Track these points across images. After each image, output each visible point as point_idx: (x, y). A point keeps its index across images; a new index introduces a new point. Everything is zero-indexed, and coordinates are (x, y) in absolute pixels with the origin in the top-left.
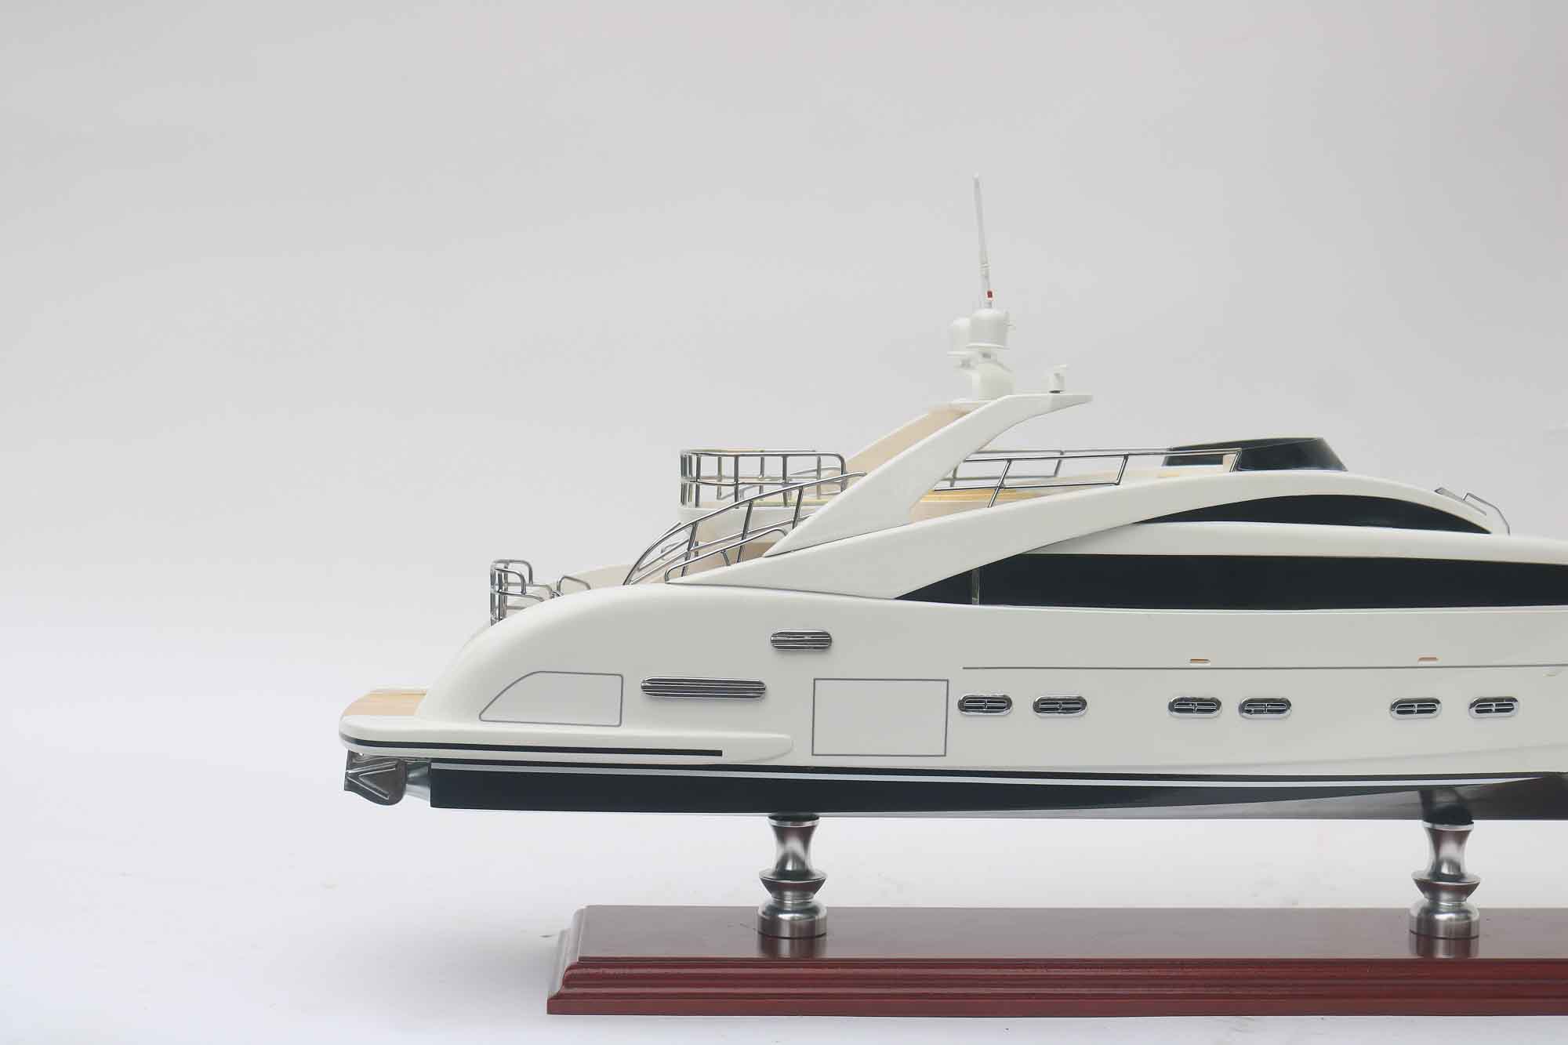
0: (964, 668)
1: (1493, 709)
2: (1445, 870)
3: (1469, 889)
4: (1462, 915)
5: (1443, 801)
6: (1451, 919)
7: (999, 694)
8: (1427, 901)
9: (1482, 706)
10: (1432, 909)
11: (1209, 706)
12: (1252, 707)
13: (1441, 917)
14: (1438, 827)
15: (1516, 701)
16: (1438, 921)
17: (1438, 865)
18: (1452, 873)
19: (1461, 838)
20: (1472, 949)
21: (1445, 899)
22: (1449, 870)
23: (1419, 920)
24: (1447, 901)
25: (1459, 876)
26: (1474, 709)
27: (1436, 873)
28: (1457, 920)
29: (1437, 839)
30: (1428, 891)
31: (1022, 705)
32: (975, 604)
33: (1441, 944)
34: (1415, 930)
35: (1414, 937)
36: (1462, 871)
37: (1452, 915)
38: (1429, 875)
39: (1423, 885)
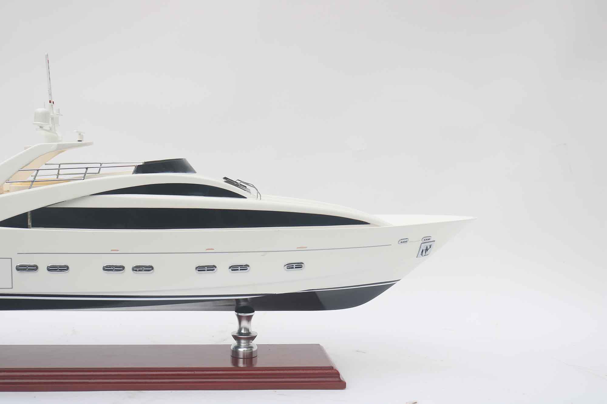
0: (18, 254)
1: (239, 269)
2: (243, 331)
3: (253, 338)
4: (249, 349)
5: (243, 304)
6: (244, 351)
7: (32, 264)
8: (236, 343)
9: (234, 268)
10: (238, 346)
11: (120, 268)
12: (137, 269)
13: (241, 350)
14: (240, 314)
15: (248, 266)
16: (239, 351)
17: (240, 329)
18: (245, 332)
19: (249, 319)
20: (254, 363)
21: (243, 342)
22: (244, 331)
23: (233, 351)
24: (244, 343)
25: (248, 333)
26: (230, 269)
27: (240, 333)
28: (247, 351)
29: (240, 319)
30: (237, 340)
31: (43, 268)
32: (30, 228)
33: (241, 361)
34: (232, 355)
35: (232, 358)
36: (250, 331)
37: (246, 349)
38: (237, 333)
39: (235, 337)
